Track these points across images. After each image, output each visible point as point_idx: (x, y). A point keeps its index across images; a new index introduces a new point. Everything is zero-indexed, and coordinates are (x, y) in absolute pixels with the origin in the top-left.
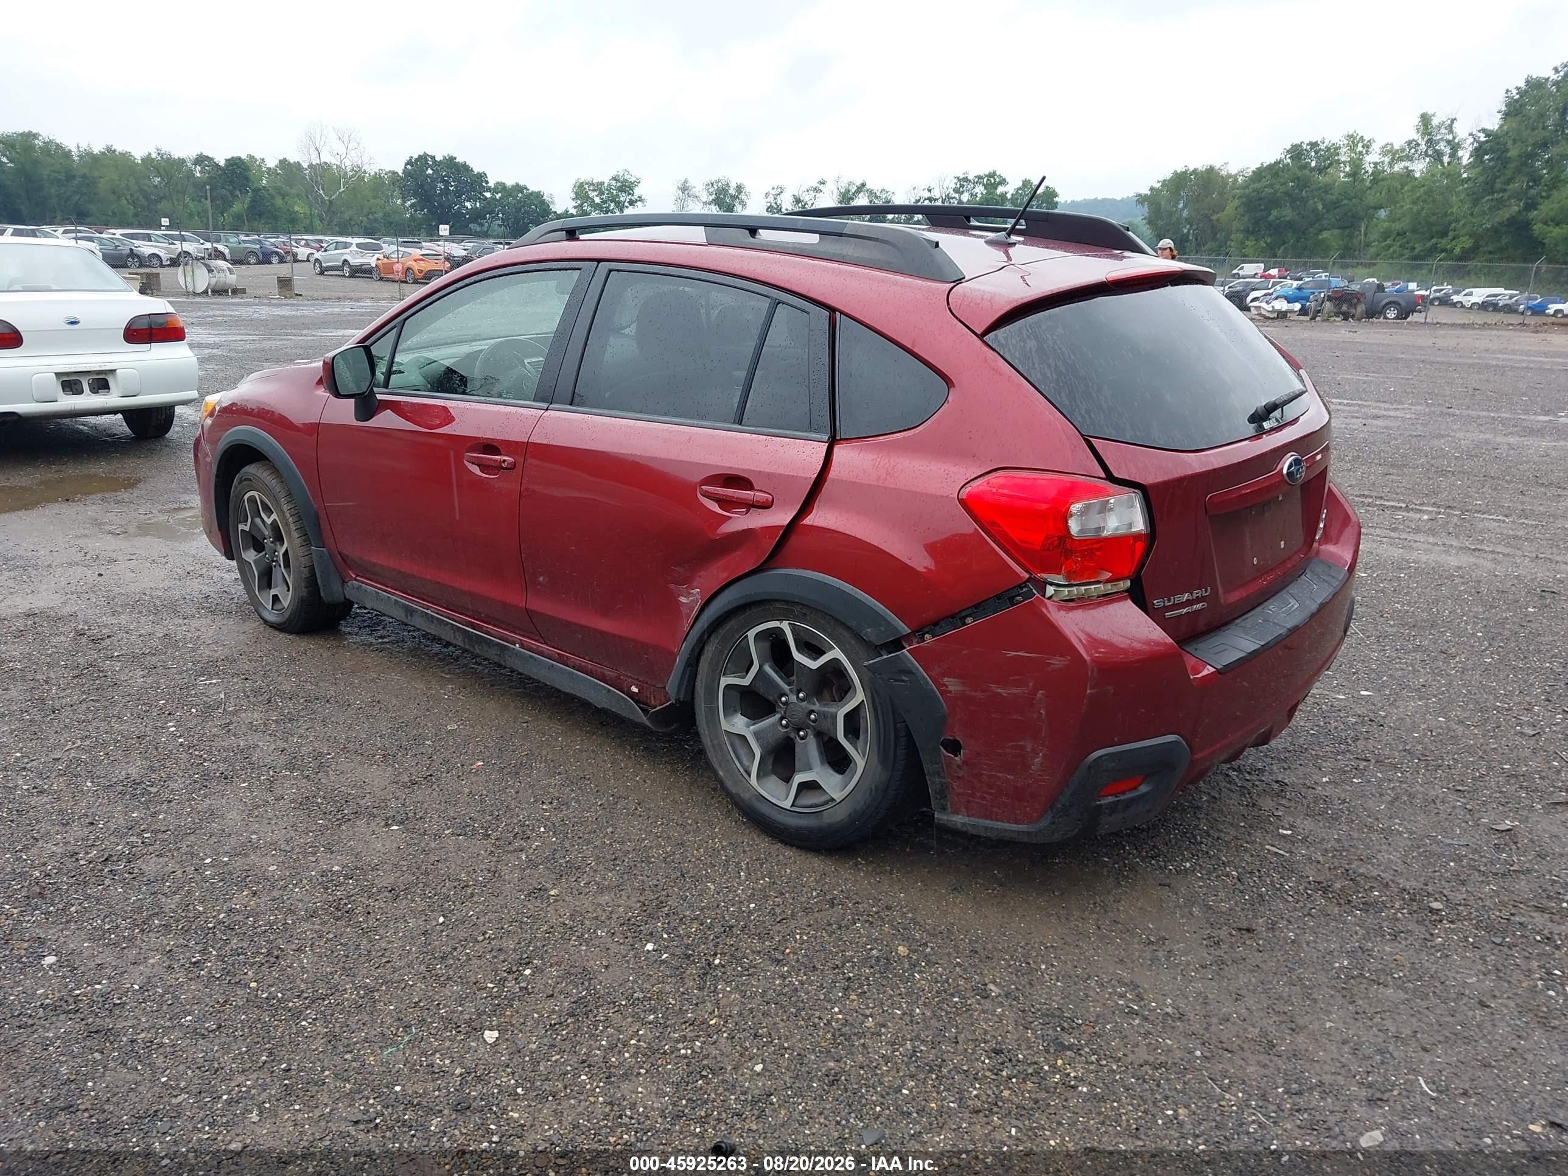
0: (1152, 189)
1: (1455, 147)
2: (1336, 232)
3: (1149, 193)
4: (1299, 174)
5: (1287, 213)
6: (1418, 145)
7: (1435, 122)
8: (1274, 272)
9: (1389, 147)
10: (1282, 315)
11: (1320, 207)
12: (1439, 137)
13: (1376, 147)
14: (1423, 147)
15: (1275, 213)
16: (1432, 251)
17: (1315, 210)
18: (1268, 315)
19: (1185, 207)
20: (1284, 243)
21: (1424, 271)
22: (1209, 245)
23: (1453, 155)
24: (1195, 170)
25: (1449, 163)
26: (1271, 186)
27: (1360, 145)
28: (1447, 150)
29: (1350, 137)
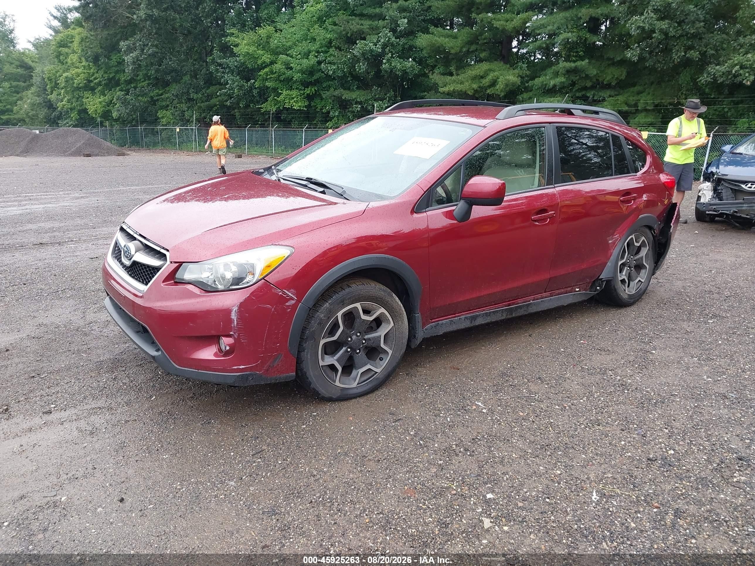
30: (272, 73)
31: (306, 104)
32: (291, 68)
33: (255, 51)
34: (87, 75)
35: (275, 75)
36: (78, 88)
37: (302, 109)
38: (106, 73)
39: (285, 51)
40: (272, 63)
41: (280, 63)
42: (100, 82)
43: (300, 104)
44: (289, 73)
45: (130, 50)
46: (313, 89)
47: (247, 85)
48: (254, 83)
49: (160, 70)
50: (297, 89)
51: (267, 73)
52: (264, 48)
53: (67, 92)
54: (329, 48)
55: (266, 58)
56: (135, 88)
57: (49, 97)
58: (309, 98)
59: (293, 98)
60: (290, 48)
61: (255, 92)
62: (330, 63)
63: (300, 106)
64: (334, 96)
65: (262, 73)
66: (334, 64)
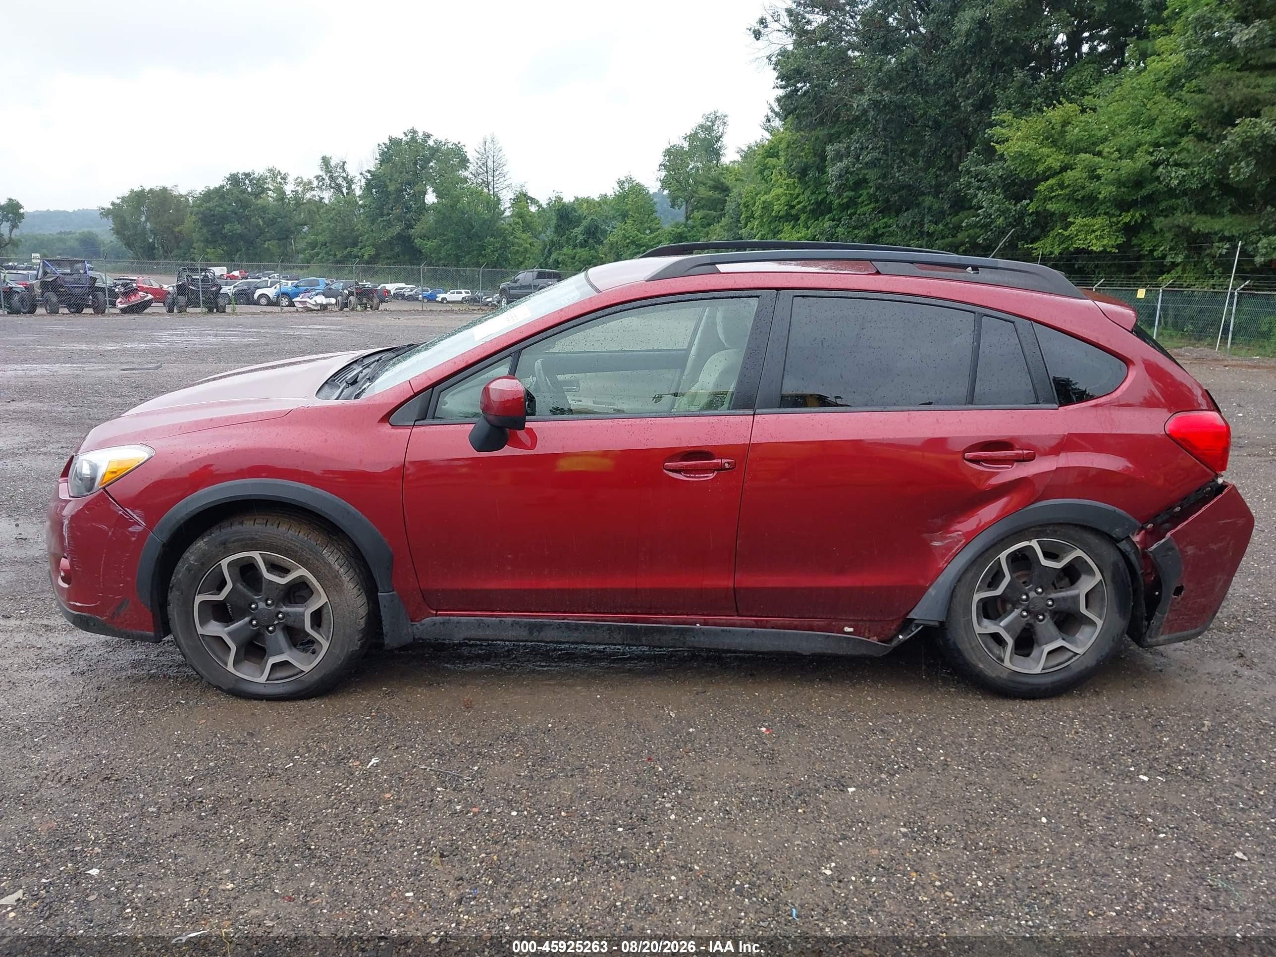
0: (113, 204)
1: (350, 182)
2: (276, 241)
3: (111, 207)
4: (241, 197)
5: (238, 228)
6: (323, 179)
7: (333, 163)
8: (236, 273)
9: (300, 180)
10: (324, 308)
11: (261, 223)
12: (337, 174)
13: (290, 179)
14: (327, 181)
15: (227, 227)
16: (349, 257)
17: (258, 225)
18: (313, 307)
19: (147, 219)
20: (238, 250)
21: (346, 272)
22: (175, 252)
23: (349, 188)
24: (151, 191)
25: (348, 194)
26: (221, 206)
27: (279, 177)
28: (345, 184)
29: (270, 170)
30: (1061, 186)
31: (1120, 241)
32: (1098, 178)
33: (1035, 149)
34: (788, 197)
35: (1067, 191)
36: (778, 218)
37: (1108, 250)
38: (813, 193)
39: (1092, 146)
40: (1064, 169)
41: (1079, 168)
42: (805, 207)
43: (1105, 242)
44: (1092, 186)
45: (839, 156)
46: (1137, 215)
47: (1015, 208)
48: (1028, 204)
49: (883, 186)
50: (1106, 214)
51: (1052, 188)
52: (1054, 143)
53: (762, 225)
54: (1182, 135)
55: (1055, 160)
56: (851, 216)
57: (740, 232)
58: (1130, 230)
59: (1094, 231)
60: (1105, 139)
61: (1028, 220)
62: (1177, 164)
63: (1104, 246)
64: (1178, 226)
65: (1042, 187)
66: (1186, 166)
